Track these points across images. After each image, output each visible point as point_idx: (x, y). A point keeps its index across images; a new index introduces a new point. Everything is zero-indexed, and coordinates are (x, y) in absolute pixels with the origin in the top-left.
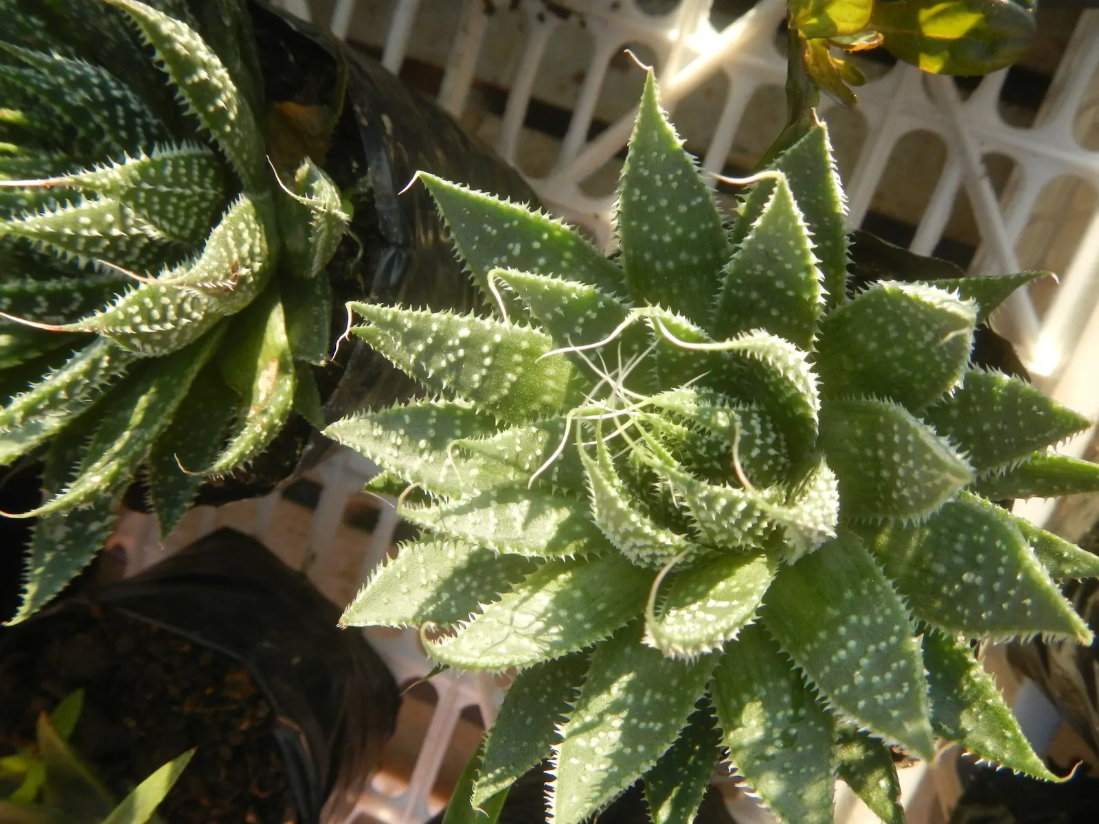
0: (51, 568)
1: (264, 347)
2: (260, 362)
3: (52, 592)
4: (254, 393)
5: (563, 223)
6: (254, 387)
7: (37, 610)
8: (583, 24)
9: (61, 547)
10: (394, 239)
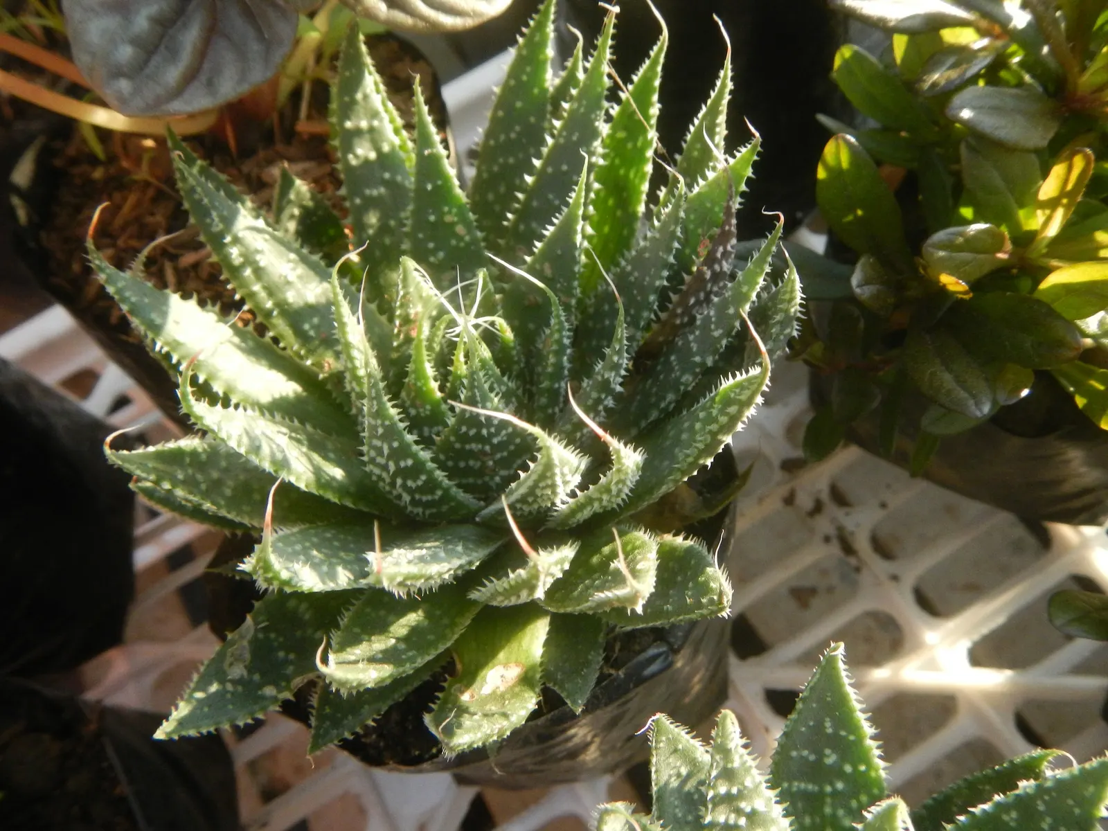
0: (210, 701)
1: (514, 645)
2: (502, 656)
3: (197, 727)
4: (479, 679)
5: (884, 769)
6: (482, 674)
7: (176, 737)
8: (858, 570)
9: (229, 687)
10: (672, 640)
